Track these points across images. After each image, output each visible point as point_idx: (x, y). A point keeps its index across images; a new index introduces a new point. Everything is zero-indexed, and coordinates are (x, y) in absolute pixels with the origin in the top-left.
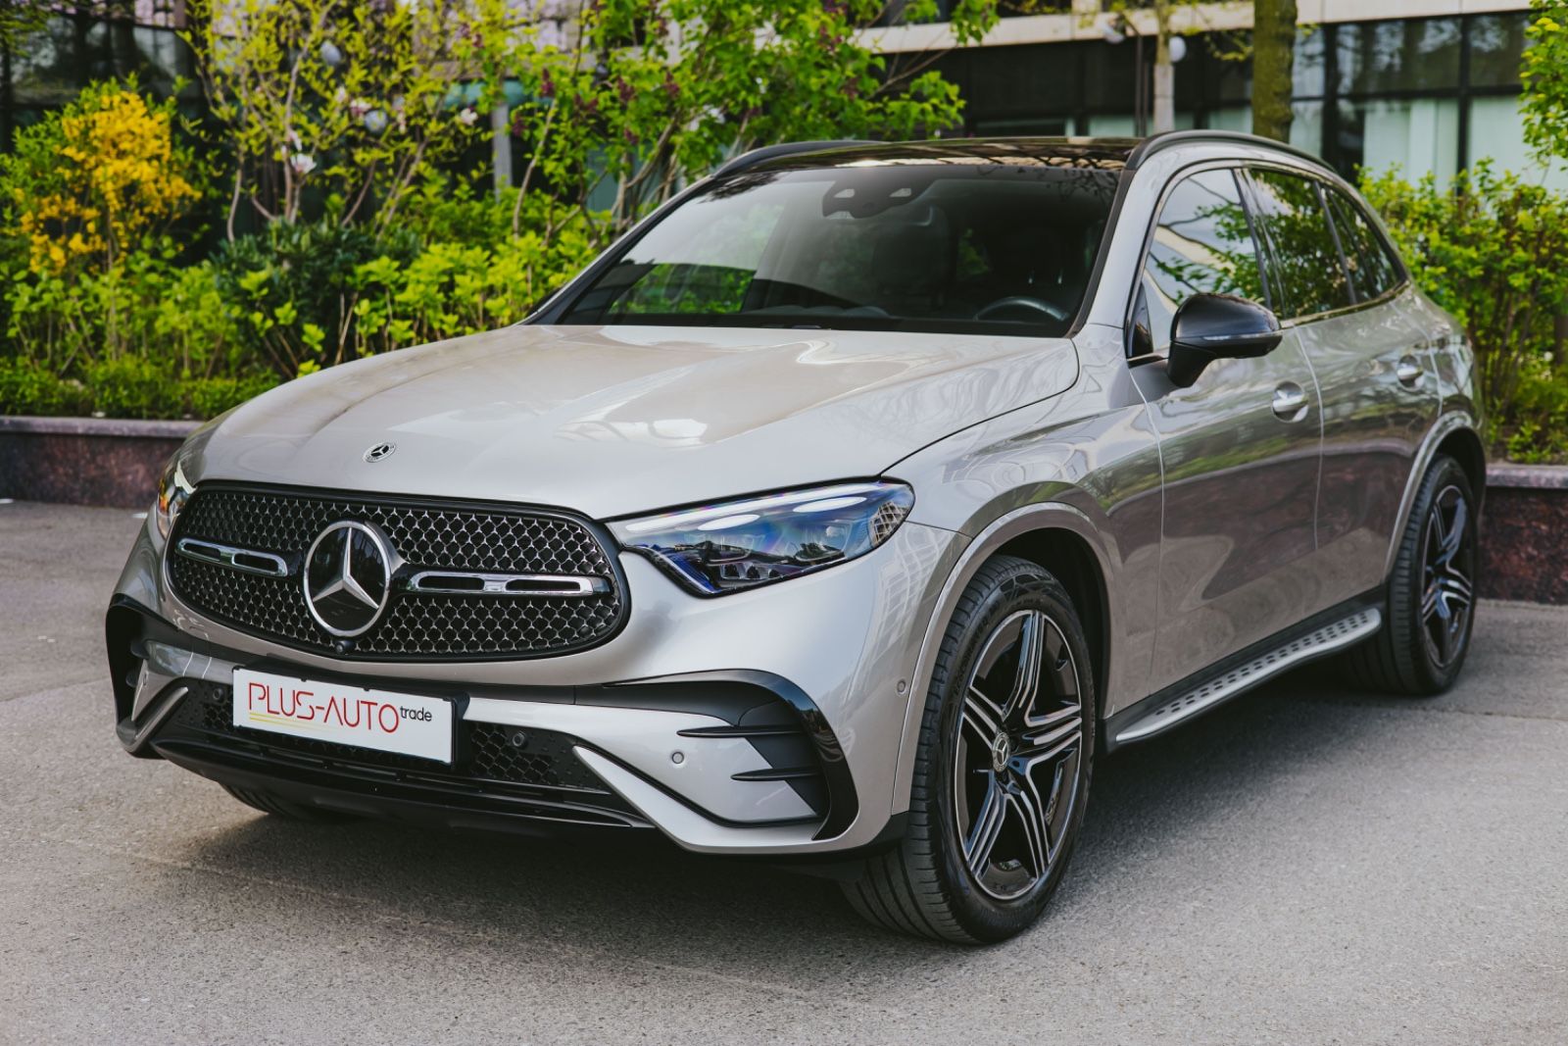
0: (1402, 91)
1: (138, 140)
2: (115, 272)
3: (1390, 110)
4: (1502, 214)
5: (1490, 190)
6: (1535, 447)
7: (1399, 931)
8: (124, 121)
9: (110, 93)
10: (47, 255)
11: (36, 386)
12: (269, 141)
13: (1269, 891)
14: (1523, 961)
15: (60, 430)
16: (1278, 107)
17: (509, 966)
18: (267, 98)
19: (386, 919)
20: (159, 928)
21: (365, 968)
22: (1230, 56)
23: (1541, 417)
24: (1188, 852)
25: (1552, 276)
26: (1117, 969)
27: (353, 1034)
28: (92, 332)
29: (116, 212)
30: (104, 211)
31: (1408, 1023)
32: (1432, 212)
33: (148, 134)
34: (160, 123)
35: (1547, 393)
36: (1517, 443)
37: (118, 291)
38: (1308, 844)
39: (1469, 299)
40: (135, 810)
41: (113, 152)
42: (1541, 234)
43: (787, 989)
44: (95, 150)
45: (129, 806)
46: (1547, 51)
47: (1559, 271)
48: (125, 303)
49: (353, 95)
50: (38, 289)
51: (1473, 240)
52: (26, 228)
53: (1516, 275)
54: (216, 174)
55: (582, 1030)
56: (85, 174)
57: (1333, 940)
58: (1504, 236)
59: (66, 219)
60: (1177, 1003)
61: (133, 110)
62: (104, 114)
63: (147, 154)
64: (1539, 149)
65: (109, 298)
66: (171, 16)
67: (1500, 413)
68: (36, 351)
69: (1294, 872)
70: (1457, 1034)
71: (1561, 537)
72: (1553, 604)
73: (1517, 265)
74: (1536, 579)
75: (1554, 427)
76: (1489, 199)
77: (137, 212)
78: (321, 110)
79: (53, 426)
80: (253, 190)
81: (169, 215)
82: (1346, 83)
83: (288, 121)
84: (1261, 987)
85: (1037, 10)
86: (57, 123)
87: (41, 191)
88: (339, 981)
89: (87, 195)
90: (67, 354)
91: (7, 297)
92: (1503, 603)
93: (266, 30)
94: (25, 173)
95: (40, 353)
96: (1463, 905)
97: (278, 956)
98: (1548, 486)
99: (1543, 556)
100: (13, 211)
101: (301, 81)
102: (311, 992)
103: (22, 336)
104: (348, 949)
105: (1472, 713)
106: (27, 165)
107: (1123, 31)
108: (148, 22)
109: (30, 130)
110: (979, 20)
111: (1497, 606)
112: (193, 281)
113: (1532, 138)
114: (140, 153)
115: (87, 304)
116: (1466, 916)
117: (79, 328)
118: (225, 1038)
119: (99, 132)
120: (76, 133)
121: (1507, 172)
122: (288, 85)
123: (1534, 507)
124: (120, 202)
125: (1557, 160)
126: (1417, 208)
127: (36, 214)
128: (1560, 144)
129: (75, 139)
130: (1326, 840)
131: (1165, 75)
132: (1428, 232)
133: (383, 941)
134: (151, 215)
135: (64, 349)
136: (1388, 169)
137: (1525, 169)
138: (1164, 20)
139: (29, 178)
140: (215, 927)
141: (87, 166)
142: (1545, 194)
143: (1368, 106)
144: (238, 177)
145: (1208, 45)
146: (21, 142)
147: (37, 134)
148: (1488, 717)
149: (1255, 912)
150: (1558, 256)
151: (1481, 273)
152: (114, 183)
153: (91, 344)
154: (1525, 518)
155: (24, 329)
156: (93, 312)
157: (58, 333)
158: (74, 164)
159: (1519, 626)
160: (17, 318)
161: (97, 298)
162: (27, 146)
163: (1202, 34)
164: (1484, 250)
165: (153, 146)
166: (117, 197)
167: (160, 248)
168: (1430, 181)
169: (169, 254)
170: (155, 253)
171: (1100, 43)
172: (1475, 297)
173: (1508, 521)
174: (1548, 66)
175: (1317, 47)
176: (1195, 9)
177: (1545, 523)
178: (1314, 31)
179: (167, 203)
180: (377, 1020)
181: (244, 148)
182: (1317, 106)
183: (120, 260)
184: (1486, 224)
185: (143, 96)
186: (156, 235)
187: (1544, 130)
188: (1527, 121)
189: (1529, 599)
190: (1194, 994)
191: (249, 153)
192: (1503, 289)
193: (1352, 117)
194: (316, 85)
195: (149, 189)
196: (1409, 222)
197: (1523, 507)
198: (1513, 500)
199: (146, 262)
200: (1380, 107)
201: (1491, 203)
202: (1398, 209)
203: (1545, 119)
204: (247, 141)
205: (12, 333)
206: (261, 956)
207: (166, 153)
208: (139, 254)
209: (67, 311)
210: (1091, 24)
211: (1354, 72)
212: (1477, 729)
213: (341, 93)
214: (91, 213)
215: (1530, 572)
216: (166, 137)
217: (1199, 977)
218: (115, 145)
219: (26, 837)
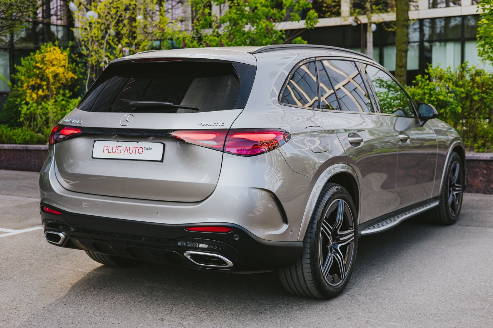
0: (444, 39)
1: (58, 61)
2: (52, 101)
3: (441, 45)
4: (471, 78)
5: (468, 71)
6: (482, 147)
7: (439, 285)
8: (55, 55)
9: (50, 47)
10: (31, 96)
11: (29, 136)
12: (98, 60)
13: (402, 275)
14: (474, 292)
15: (37, 149)
16: (404, 47)
17: (185, 297)
18: (97, 48)
19: (148, 285)
20: (84, 288)
21: (144, 298)
22: (390, 30)
23: (484, 139)
24: (378, 264)
25: (486, 96)
26: (358, 296)
27: (143, 315)
28: (45, 119)
29: (52, 83)
30: (48, 83)
31: (441, 309)
32: (450, 78)
33: (61, 59)
34: (65, 56)
35: (486, 131)
36: (477, 146)
37: (54, 106)
38: (413, 262)
39: (462, 104)
40: (72, 257)
41: (51, 65)
42: (483, 84)
43: (264, 302)
44: (46, 64)
45: (70, 256)
46: (484, 29)
47: (489, 95)
48: (55, 110)
49: (123, 47)
50: (29, 106)
51: (462, 86)
52: (25, 88)
53: (475, 96)
54: (82, 71)
55: (207, 313)
56: (42, 71)
57: (420, 287)
58: (472, 85)
59: (37, 85)
60: (375, 304)
61: (57, 52)
62: (48, 53)
63: (61, 65)
64: (483, 58)
65: (51, 109)
66: (62, 21)
67: (472, 137)
68: (28, 125)
69: (409, 270)
70: (455, 312)
71: (490, 174)
72: (488, 194)
73: (476, 93)
74: (483, 187)
75: (488, 141)
76: (467, 73)
77: (58, 83)
78: (114, 51)
79: (35, 147)
80: (94, 75)
81: (68, 83)
82: (427, 37)
83: (104, 55)
84: (399, 300)
85: (330, 16)
86: (34, 56)
87: (29, 77)
88: (137, 301)
89: (43, 77)
90: (38, 126)
91: (20, 109)
92: (473, 194)
93: (97, 27)
94: (25, 71)
95: (30, 126)
96: (458, 278)
97: (119, 295)
98: (486, 159)
99: (485, 180)
100: (21, 83)
101: (108, 43)
102: (129, 304)
103: (24, 121)
104: (139, 293)
105: (463, 226)
106: (25, 69)
107: (357, 22)
108: (55, 23)
109: (26, 58)
110: (313, 21)
111: (471, 195)
112: (76, 104)
113: (480, 55)
114: (59, 65)
115: (44, 111)
116: (459, 281)
117: (41, 118)
118: (107, 316)
119: (47, 59)
120: (40, 59)
121: (473, 66)
122: (104, 44)
123: (482, 165)
124: (53, 80)
125: (488, 62)
126: (446, 77)
127: (28, 84)
128: (489, 57)
129: (39, 61)
130: (419, 261)
131: (370, 35)
132: (449, 84)
133: (148, 291)
134: (62, 84)
135: (37, 124)
136: (437, 65)
137: (478, 64)
138: (369, 19)
139: (26, 73)
140: (100, 288)
141: (43, 69)
142: (484, 72)
143: (434, 44)
144: (89, 72)
145: (383, 26)
146: (23, 62)
147: (28, 60)
148: (467, 227)
149: (398, 280)
150: (488, 90)
151: (465, 96)
152: (52, 74)
153: (45, 123)
154: (479, 169)
155: (25, 119)
156: (46, 113)
157: (35, 119)
158: (39, 68)
159: (478, 201)
160: (22, 115)
161: (47, 109)
162: (25, 63)
163: (381, 23)
164: (466, 88)
165: (63, 63)
166: (52, 78)
167: (65, 93)
168: (450, 68)
169: (68, 95)
170: (64, 95)
171: (350, 26)
172: (463, 103)
173: (474, 170)
174: (485, 33)
175: (417, 26)
176: (379, 15)
177: (485, 170)
178: (416, 21)
179: (67, 80)
180: (149, 311)
181: (90, 63)
182: (418, 44)
183: (53, 97)
184: (467, 81)
185: (60, 48)
186: (64, 89)
187: (484, 53)
188: (479, 50)
189: (481, 193)
190: (380, 302)
191: (92, 64)
192: (472, 101)
193: (429, 47)
194: (112, 44)
195: (61, 76)
196: (443, 81)
197: (479, 165)
198: (476, 163)
199: (61, 98)
200: (438, 44)
201: (468, 75)
202: (440, 77)
203: (484, 49)
204: (91, 61)
205: (21, 119)
206: (114, 295)
207: (67, 65)
208: (59, 95)
209: (38, 113)
210: (347, 20)
211: (429, 33)
212: (464, 230)
213: (120, 46)
214: (44, 83)
215: (481, 185)
216: (67, 60)
217: (381, 297)
218: (51, 62)
219: (42, 265)
